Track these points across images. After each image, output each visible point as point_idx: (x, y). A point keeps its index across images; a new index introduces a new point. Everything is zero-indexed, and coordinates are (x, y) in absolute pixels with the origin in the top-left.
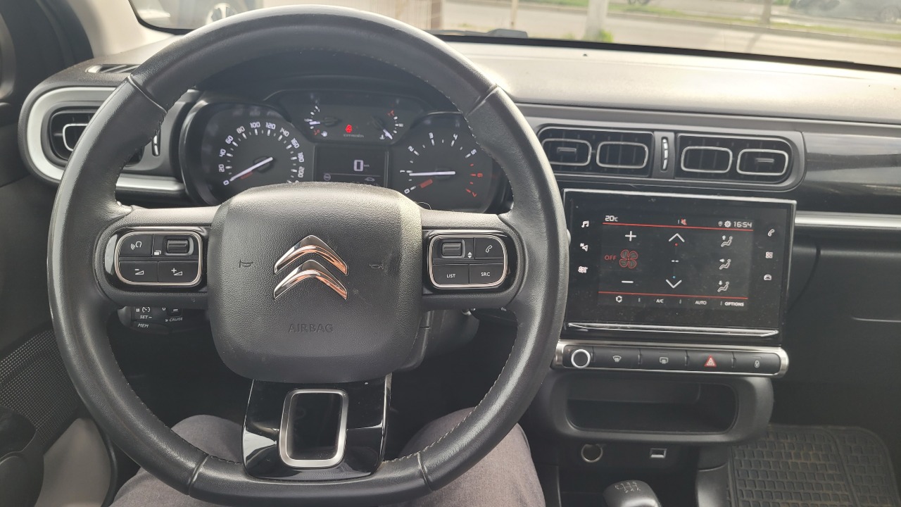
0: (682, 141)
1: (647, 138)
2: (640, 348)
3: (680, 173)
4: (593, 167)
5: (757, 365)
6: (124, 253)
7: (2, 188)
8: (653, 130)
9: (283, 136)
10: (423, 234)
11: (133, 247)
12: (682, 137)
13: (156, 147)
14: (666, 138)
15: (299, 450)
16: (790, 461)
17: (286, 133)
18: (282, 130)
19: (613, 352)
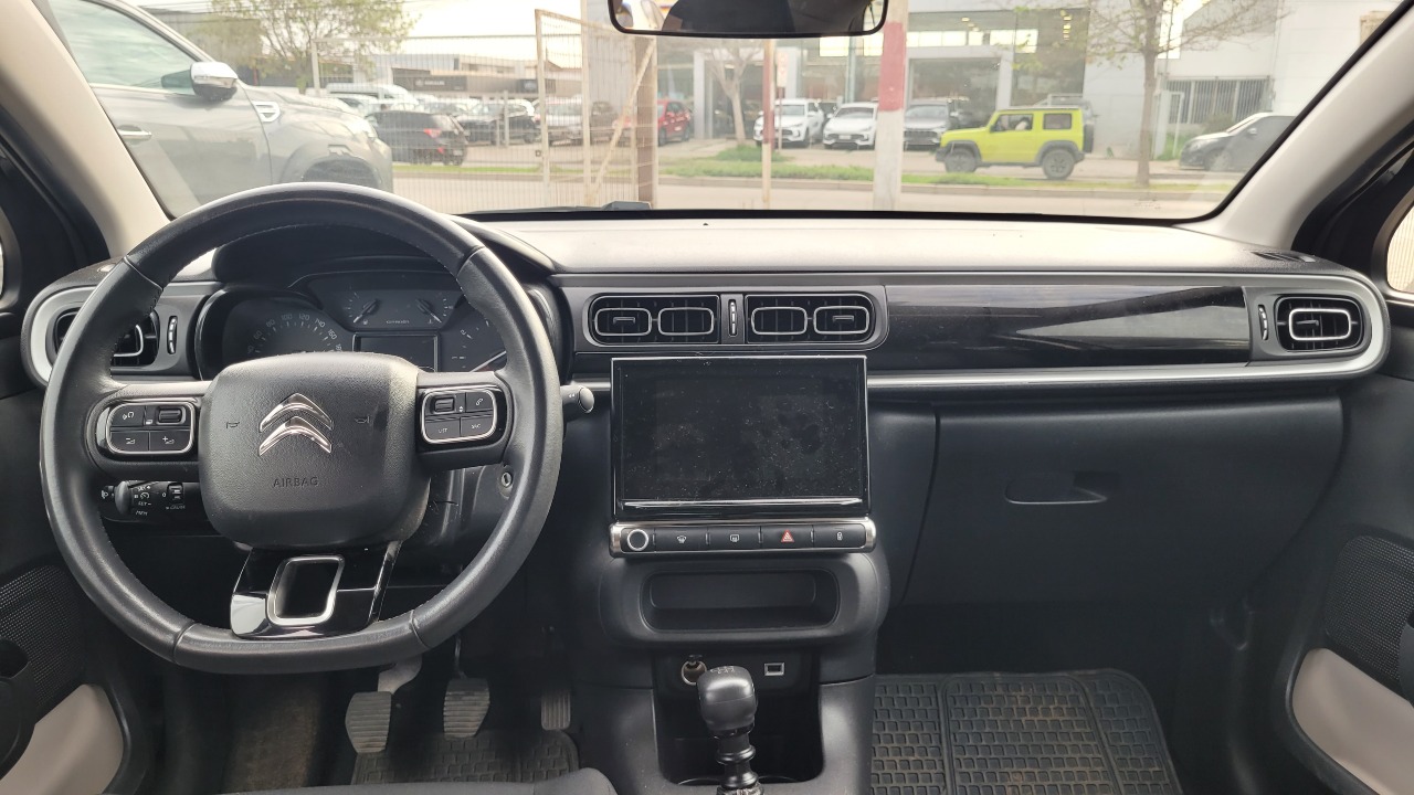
0: (752, 302)
1: (712, 302)
2: (708, 526)
3: (751, 337)
4: (655, 336)
5: (840, 538)
6: (116, 423)
7: (3, 401)
8: (719, 293)
9: (319, 327)
10: (417, 392)
11: (125, 417)
12: (749, 298)
13: (171, 344)
14: (734, 301)
15: (290, 609)
16: (1023, 719)
17: (322, 324)
18: (318, 320)
19: (677, 532)
